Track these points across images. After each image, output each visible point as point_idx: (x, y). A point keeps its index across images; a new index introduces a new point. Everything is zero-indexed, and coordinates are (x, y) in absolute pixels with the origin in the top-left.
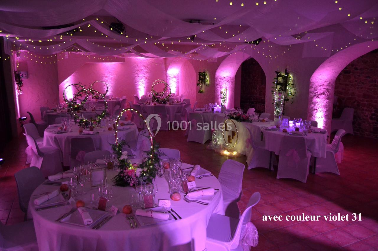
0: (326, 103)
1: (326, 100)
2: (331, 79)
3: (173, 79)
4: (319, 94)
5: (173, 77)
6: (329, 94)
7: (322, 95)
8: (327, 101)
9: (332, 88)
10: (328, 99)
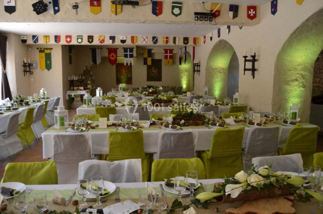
0: (300, 92)
1: (300, 88)
2: (308, 62)
3: (185, 73)
4: (290, 81)
5: (185, 71)
6: (305, 80)
7: (295, 82)
8: (302, 89)
9: (309, 73)
10: (303, 87)
